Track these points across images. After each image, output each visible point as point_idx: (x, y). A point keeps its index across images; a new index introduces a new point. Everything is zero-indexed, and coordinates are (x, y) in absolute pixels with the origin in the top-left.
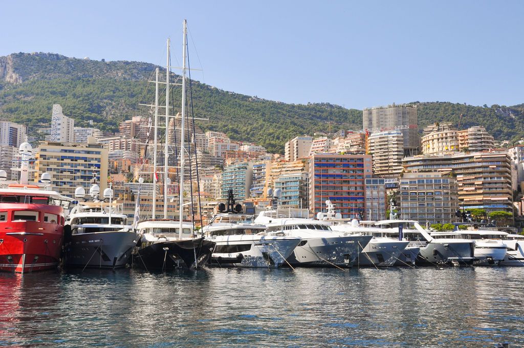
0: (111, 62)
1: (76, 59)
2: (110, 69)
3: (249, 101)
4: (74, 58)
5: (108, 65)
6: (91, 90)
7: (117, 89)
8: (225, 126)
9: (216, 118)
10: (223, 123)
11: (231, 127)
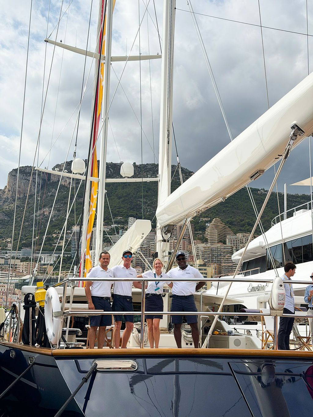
0: (141, 165)
1: (113, 164)
2: (141, 171)
3: (258, 194)
4: (112, 163)
5: (139, 167)
6: (129, 191)
7: (149, 189)
8: (241, 221)
9: (233, 212)
10: (241, 218)
11: (247, 221)
